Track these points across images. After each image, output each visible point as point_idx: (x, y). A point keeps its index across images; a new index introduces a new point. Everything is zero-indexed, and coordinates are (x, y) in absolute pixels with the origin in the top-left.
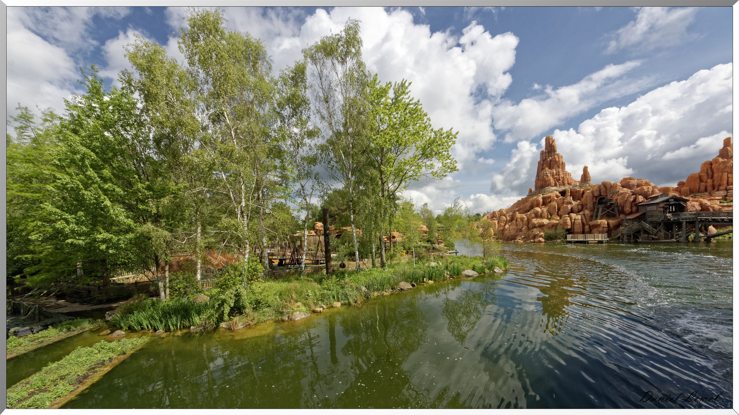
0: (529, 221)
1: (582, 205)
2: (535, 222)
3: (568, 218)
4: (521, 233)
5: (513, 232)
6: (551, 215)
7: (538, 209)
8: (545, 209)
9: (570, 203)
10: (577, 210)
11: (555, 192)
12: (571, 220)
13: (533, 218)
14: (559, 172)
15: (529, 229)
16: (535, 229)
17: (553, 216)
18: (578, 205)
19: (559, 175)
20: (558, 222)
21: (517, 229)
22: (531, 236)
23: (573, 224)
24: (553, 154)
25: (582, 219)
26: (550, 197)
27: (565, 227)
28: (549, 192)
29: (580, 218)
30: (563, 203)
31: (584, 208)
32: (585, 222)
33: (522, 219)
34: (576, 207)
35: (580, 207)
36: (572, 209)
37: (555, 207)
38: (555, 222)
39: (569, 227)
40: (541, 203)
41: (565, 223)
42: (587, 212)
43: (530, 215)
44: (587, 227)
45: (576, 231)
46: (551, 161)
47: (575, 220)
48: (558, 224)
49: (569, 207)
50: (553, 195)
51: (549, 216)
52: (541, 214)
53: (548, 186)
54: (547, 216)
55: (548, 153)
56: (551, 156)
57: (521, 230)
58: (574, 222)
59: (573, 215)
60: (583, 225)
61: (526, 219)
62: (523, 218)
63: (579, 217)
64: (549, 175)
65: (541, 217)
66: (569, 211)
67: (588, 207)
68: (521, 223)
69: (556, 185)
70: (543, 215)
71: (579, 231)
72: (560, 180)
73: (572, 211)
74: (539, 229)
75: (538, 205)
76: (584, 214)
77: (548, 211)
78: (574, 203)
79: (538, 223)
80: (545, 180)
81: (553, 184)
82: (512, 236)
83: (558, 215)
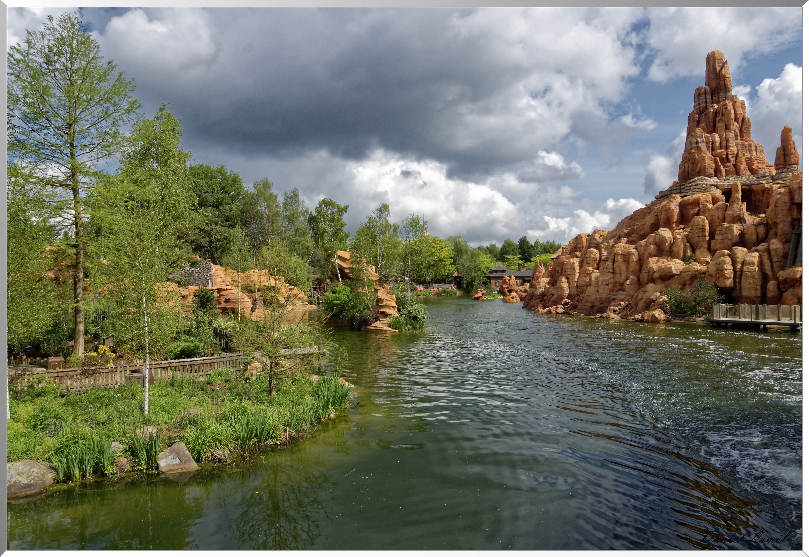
0: (641, 261)
1: (767, 225)
2: (655, 267)
3: (728, 260)
4: (621, 295)
5: (604, 292)
6: (693, 250)
7: (665, 233)
8: (681, 233)
9: (740, 220)
10: (754, 238)
11: (714, 189)
12: (734, 263)
13: (651, 256)
14: (727, 141)
15: (640, 284)
16: (651, 285)
17: (698, 253)
18: (759, 224)
19: (727, 148)
20: (704, 268)
21: (615, 285)
22: (641, 304)
23: (738, 275)
24: (722, 96)
25: (761, 264)
26: (696, 202)
27: (720, 284)
28: (699, 191)
29: (756, 260)
30: (724, 220)
31: (772, 232)
32: (769, 272)
33: (626, 257)
34: (752, 230)
35: (761, 230)
36: (742, 235)
37: (704, 229)
38: (698, 267)
39: (729, 283)
40: (676, 217)
41: (720, 271)
42: (775, 244)
43: (646, 246)
44: (772, 285)
45: (745, 293)
46: (716, 113)
47: (743, 264)
48: (704, 273)
49: (736, 229)
50: (705, 197)
51: (689, 253)
52: (672, 245)
53: (699, 174)
54: (685, 252)
55: (713, 94)
56: (718, 102)
57: (621, 287)
58: (742, 270)
59: (741, 252)
60: (765, 278)
61: (635, 258)
62: (629, 254)
63: (754, 257)
64: (703, 146)
65: (671, 254)
66: (735, 240)
67: (779, 232)
68: (623, 267)
69: (717, 173)
70: (675, 249)
71: (753, 293)
72: (728, 160)
73: (742, 241)
74: (660, 286)
75: (668, 224)
76: (768, 251)
77: (688, 239)
78: (750, 219)
79: (660, 269)
80: (694, 160)
81: (712, 171)
82: (602, 301)
83: (709, 249)
